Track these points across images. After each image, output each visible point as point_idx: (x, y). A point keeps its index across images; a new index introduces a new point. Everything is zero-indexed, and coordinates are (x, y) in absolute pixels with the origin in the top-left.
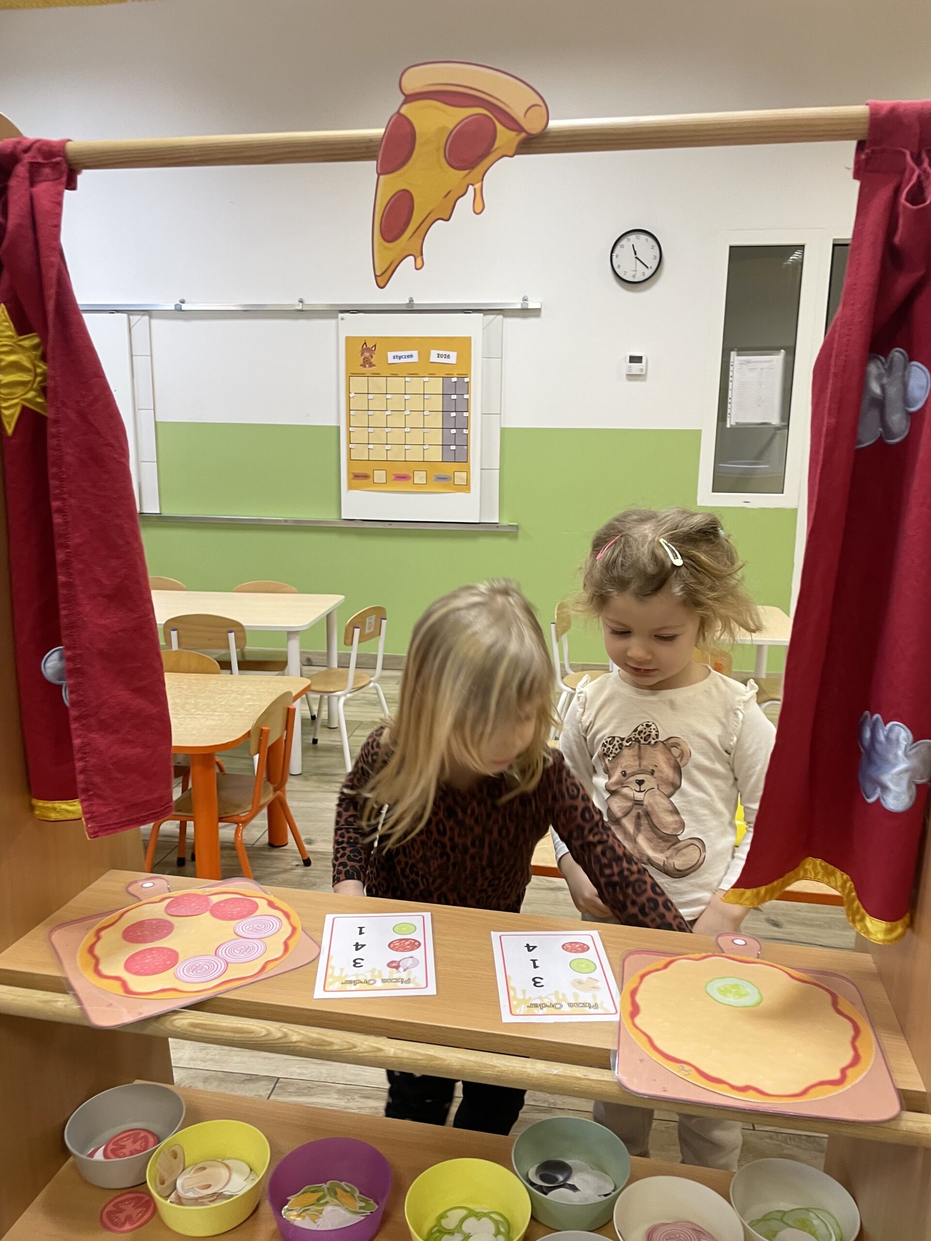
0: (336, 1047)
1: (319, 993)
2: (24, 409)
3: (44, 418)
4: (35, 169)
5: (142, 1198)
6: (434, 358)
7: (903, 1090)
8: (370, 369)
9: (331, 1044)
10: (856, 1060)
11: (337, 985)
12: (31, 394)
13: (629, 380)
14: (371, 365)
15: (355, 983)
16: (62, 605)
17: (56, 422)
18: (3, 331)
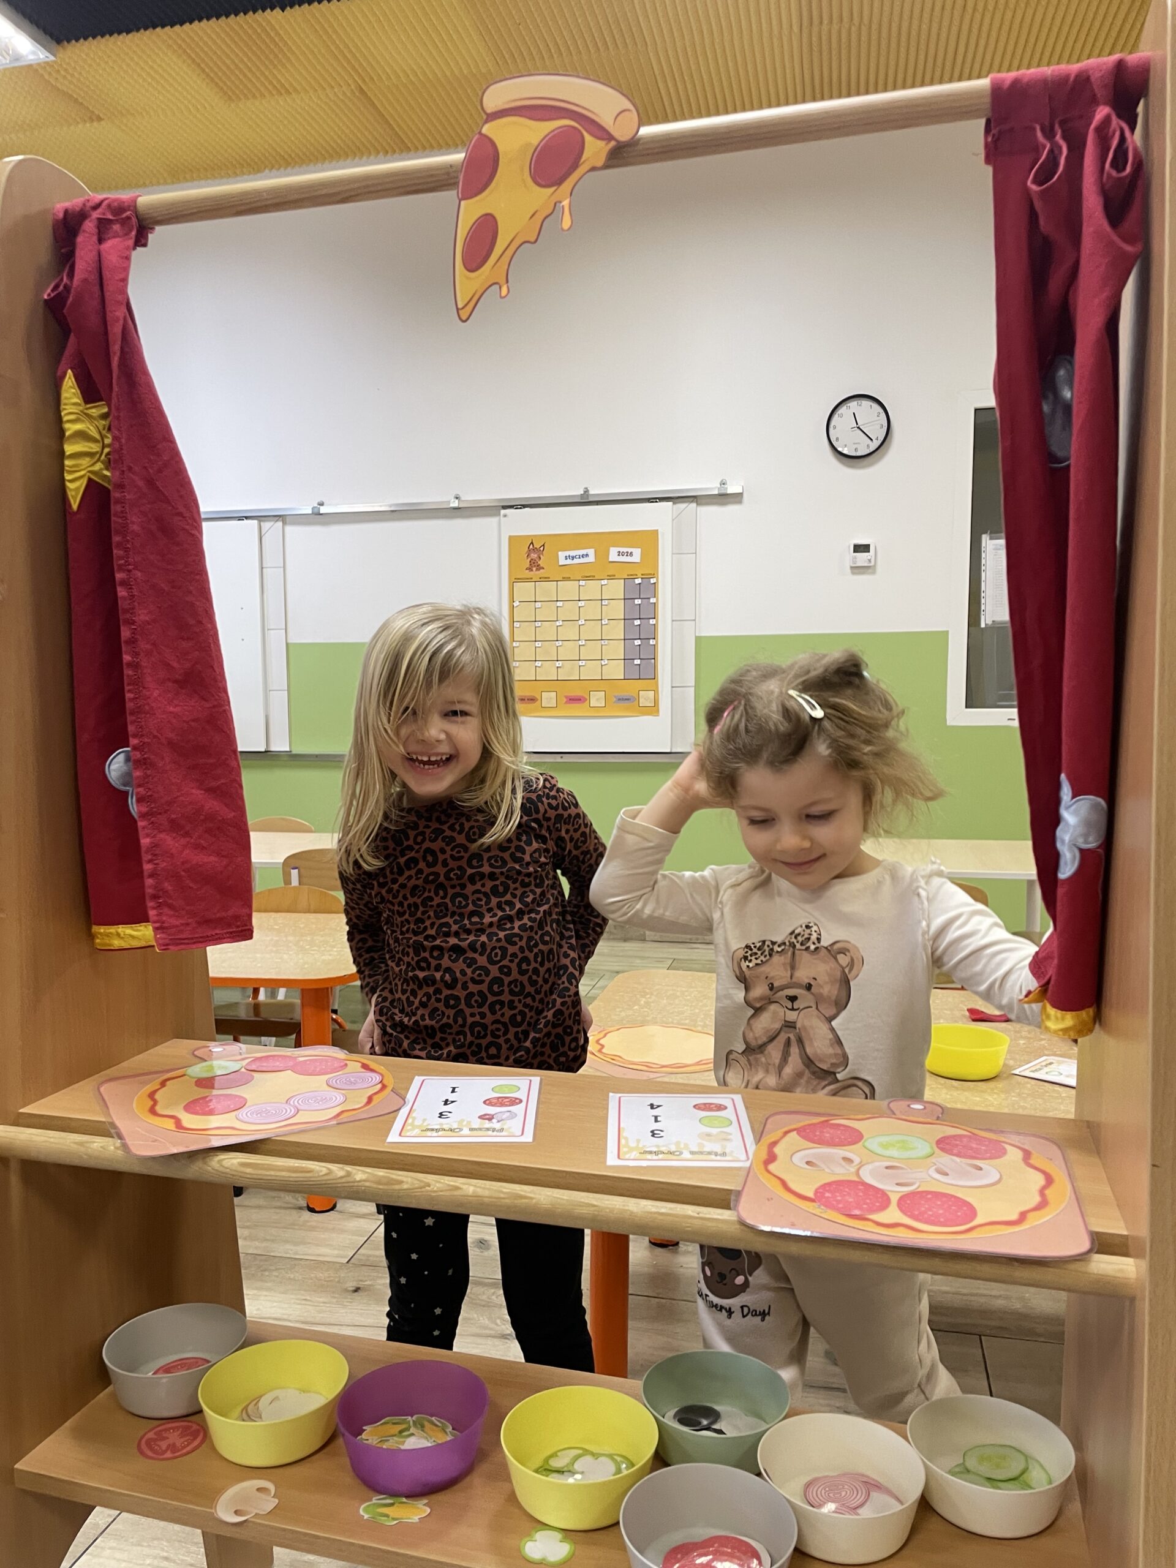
0: (405, 1186)
1: (393, 1137)
2: (90, 480)
3: (109, 488)
4: (103, 226)
5: (192, 1427)
6: (613, 556)
7: (1097, 1233)
8: (538, 572)
9: (402, 1182)
10: (1043, 1204)
11: (417, 1131)
12: (98, 467)
13: (853, 573)
14: (539, 568)
15: (437, 1130)
18: (70, 398)
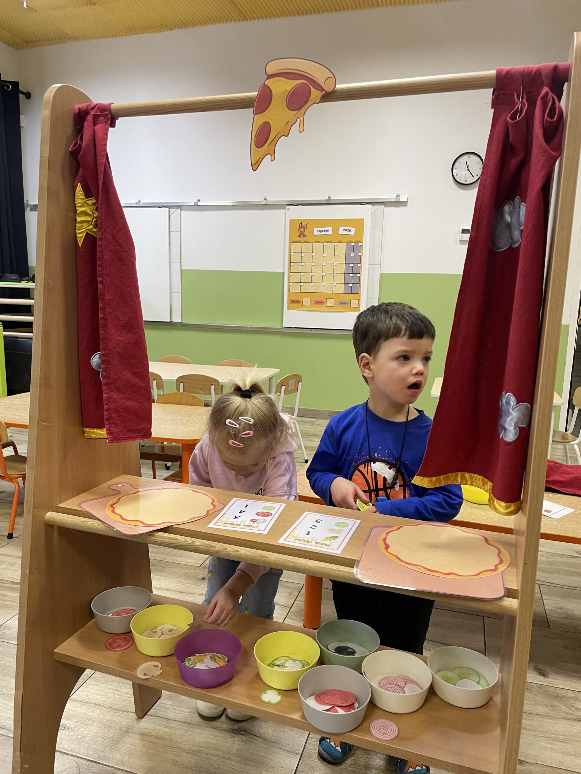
0: (217, 549)
1: (212, 526)
2: (87, 233)
3: (96, 238)
4: (96, 118)
5: (127, 638)
6: (341, 231)
7: (507, 588)
8: (304, 238)
9: (215, 547)
11: (224, 524)
12: (91, 227)
13: (461, 244)
14: (304, 236)
15: (230, 524)
16: (100, 329)
17: (101, 239)
18: (80, 196)
